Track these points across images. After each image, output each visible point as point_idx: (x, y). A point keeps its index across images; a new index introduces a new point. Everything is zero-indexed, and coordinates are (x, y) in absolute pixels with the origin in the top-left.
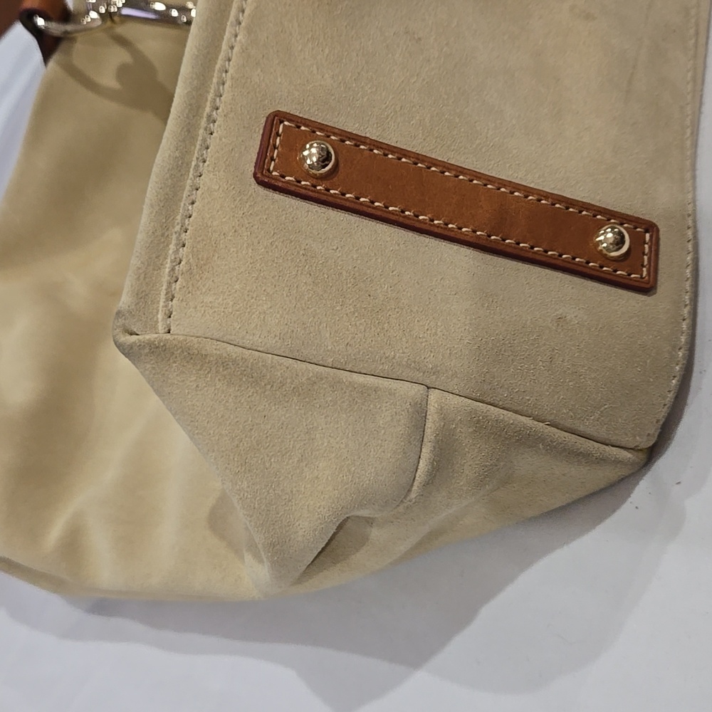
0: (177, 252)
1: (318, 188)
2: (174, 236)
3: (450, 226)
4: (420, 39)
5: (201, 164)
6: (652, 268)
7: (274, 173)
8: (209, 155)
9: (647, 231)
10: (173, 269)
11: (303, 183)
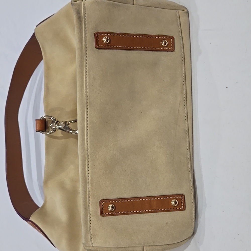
0: (90, 233)
1: (113, 213)
2: (89, 231)
3: (141, 211)
4: (126, 171)
5: (90, 216)
6: (184, 206)
7: (104, 214)
8: (91, 213)
9: (182, 197)
10: (90, 237)
11: (110, 214)
